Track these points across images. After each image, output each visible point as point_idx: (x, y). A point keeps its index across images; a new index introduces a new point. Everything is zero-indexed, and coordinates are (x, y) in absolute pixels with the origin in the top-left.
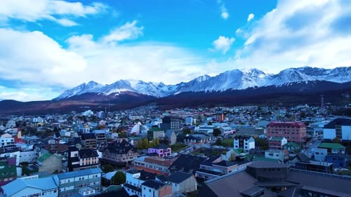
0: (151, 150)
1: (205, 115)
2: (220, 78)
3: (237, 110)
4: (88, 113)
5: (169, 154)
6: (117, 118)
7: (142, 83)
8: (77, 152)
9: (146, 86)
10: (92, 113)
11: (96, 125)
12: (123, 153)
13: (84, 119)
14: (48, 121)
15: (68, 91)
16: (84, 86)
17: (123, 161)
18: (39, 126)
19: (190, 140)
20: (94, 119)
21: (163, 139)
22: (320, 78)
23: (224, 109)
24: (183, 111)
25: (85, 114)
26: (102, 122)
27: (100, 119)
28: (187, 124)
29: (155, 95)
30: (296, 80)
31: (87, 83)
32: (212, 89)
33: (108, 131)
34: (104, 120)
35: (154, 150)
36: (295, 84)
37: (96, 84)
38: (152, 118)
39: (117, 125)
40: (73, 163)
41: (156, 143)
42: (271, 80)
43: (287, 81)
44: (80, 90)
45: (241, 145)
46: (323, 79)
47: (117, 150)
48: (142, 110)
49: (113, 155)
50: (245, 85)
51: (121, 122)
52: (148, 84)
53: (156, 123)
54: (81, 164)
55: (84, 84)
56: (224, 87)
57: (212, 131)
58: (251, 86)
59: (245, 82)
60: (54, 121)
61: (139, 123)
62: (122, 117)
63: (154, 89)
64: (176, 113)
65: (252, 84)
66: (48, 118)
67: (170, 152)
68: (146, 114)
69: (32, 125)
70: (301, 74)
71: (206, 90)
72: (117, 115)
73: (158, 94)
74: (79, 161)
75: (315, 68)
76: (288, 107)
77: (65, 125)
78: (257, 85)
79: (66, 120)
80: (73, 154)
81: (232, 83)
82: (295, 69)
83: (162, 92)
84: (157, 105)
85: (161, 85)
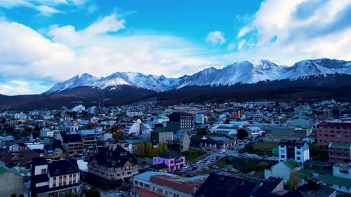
0: (157, 160)
1: (215, 111)
2: (227, 71)
3: (251, 106)
4: (79, 108)
5: (182, 166)
6: (112, 114)
7: (141, 75)
8: (45, 167)
9: (146, 79)
10: (84, 108)
11: (86, 122)
12: (118, 165)
13: (74, 115)
14: (32, 117)
15: (59, 84)
16: (76, 79)
17: (117, 178)
18: (20, 123)
19: (208, 144)
20: (85, 115)
21: (172, 143)
22: (340, 71)
23: (235, 104)
24: (188, 107)
25: (75, 109)
26: (94, 119)
27: (93, 115)
28: (198, 122)
29: (154, 89)
30: (313, 73)
31: (80, 76)
32: (219, 83)
33: (100, 130)
34: (97, 116)
35: (162, 159)
36: (312, 77)
37: (91, 76)
38: (154, 115)
39: (112, 123)
40: (38, 185)
41: (163, 148)
42: (285, 73)
43: (303, 74)
44: (72, 83)
45: (290, 154)
46: (343, 72)
47: (108, 161)
48: (141, 105)
49: (102, 169)
50: (256, 79)
51: (117, 120)
52: (148, 77)
53: (160, 121)
54: (51, 186)
55: (77, 77)
56: (233, 80)
57: (234, 132)
58: (262, 80)
59: (255, 75)
60: (39, 117)
61: (139, 121)
62: (118, 113)
63: (155, 83)
64: (181, 108)
65: (264, 77)
66: (33, 114)
67: (184, 162)
68: (146, 111)
69: (12, 122)
70: (318, 66)
71: (212, 84)
72: (112, 110)
73: (159, 88)
74: (47, 180)
75: (334, 60)
76: (310, 103)
77: (50, 122)
78: (269, 79)
79: (53, 116)
80: (39, 170)
81: (242, 76)
82: (310, 61)
83: (163, 85)
84: (158, 100)
85: (162, 78)
